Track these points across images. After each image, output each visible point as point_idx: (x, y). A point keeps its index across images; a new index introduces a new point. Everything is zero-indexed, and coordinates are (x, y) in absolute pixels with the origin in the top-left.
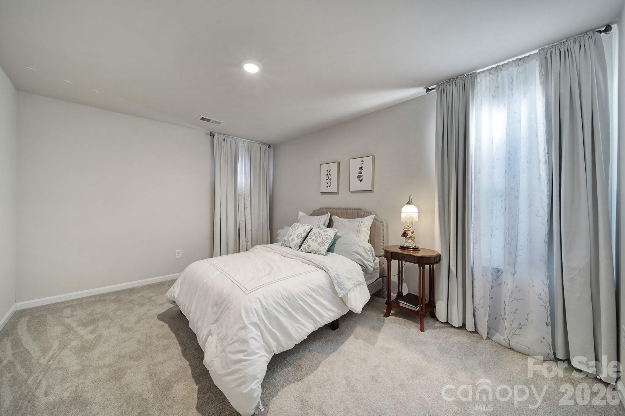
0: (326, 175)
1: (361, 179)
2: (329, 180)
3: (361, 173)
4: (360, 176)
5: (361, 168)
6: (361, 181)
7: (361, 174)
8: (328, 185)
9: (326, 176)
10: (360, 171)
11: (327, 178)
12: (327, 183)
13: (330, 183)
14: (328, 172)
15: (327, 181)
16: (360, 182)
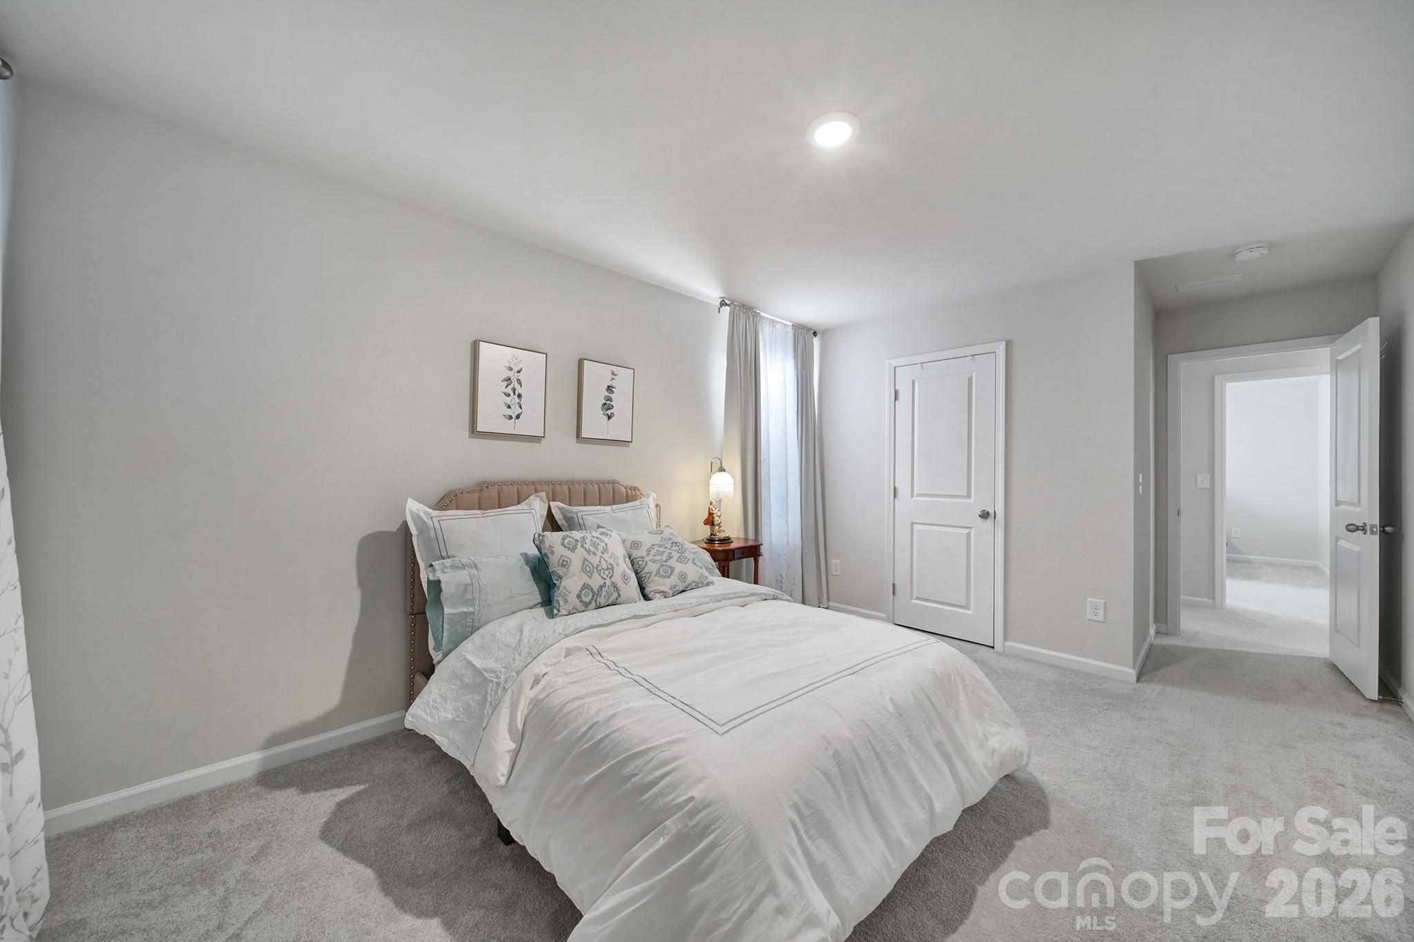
0: (504, 380)
1: (609, 412)
2: (516, 397)
3: (610, 399)
4: (607, 406)
5: (609, 388)
6: (609, 417)
7: (609, 402)
8: (509, 412)
9: (505, 383)
10: (608, 394)
11: (509, 390)
12: (509, 407)
13: (521, 408)
14: (510, 374)
15: (508, 400)
16: (607, 419)
